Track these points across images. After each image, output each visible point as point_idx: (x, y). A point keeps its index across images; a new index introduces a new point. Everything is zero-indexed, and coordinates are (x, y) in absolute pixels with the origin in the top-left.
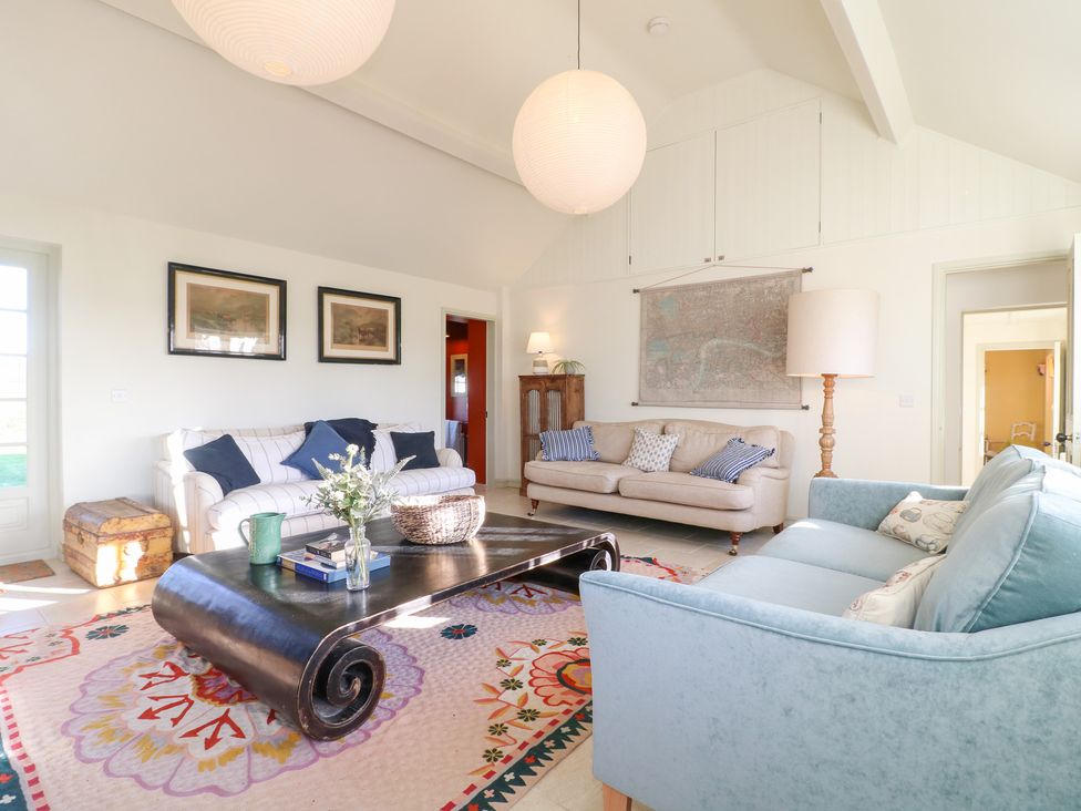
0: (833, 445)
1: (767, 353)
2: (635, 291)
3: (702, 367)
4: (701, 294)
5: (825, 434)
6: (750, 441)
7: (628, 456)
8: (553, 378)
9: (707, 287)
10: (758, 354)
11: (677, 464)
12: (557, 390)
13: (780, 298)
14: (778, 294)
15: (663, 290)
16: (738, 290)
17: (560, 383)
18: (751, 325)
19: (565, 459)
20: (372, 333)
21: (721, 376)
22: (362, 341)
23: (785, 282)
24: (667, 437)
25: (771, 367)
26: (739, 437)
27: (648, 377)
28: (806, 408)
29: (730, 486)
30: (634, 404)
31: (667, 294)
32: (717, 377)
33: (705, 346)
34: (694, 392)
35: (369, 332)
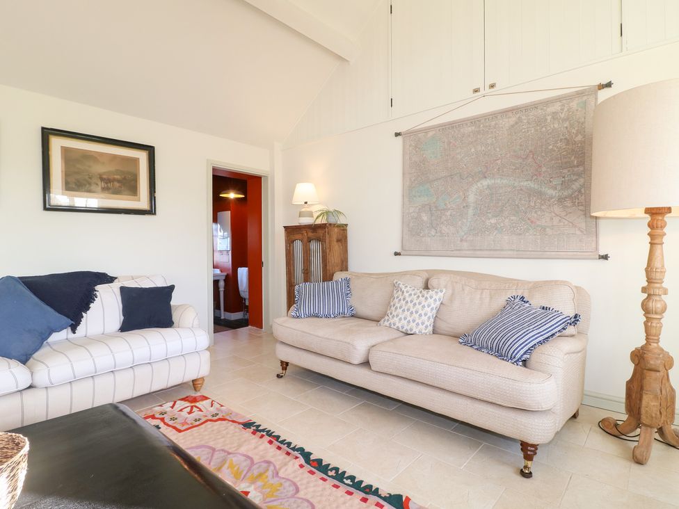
0: (664, 309)
1: (551, 192)
2: (397, 135)
3: (471, 212)
4: (468, 129)
5: (649, 295)
6: (537, 301)
7: (385, 314)
8: (314, 228)
9: (474, 121)
10: (540, 194)
11: (443, 326)
12: (318, 240)
13: (566, 124)
14: (564, 120)
15: (426, 130)
16: (513, 120)
17: (320, 232)
18: (530, 160)
19: (317, 316)
20: (119, 181)
21: (493, 221)
22: (104, 189)
23: (574, 105)
24: (431, 292)
25: (557, 209)
26: (520, 294)
27: (411, 225)
28: (605, 257)
29: (519, 369)
30: (396, 254)
31: (431, 134)
32: (488, 222)
33: (474, 188)
34: (462, 240)
35: (114, 180)
